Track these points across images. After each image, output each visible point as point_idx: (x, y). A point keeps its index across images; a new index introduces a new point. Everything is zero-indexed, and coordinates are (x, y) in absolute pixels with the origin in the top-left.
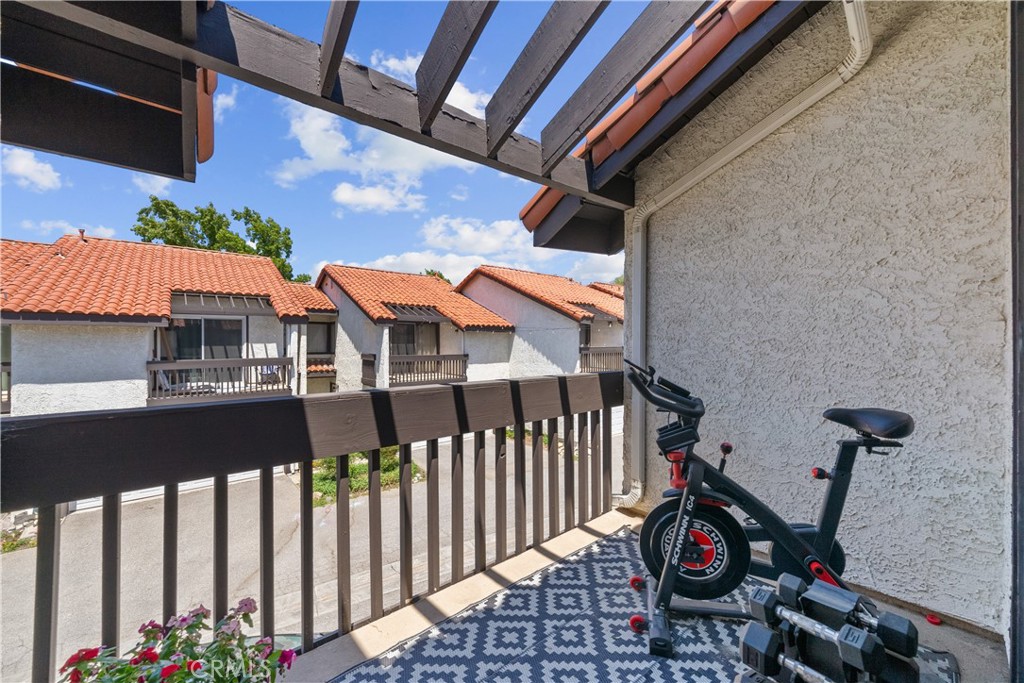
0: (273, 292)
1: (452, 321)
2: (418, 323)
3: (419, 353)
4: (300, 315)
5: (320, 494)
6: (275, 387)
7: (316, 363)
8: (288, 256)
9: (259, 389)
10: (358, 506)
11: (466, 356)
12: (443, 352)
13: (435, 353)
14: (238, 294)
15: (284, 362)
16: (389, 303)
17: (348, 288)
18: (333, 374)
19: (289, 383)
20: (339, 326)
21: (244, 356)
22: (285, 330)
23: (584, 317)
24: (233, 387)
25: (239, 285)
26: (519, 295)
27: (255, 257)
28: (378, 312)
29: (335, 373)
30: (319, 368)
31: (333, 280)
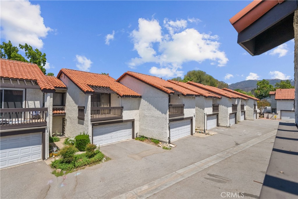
0: (38, 79)
1: (117, 93)
2: (102, 94)
3: (102, 106)
4: (52, 89)
5: (60, 170)
6: (39, 121)
7: (57, 110)
8: (44, 65)
9: (31, 122)
10: (78, 175)
11: (123, 107)
12: (112, 106)
13: (108, 106)
14: (21, 79)
15: (43, 110)
16: (90, 85)
17: (72, 78)
18: (64, 115)
19: (46, 119)
20: (67, 93)
21: (24, 107)
22: (44, 95)
23: (171, 93)
24: (18, 121)
25: (22, 75)
26: (144, 83)
27: (29, 64)
28: (86, 89)
29: (65, 114)
30: (58, 112)
31: (65, 75)
